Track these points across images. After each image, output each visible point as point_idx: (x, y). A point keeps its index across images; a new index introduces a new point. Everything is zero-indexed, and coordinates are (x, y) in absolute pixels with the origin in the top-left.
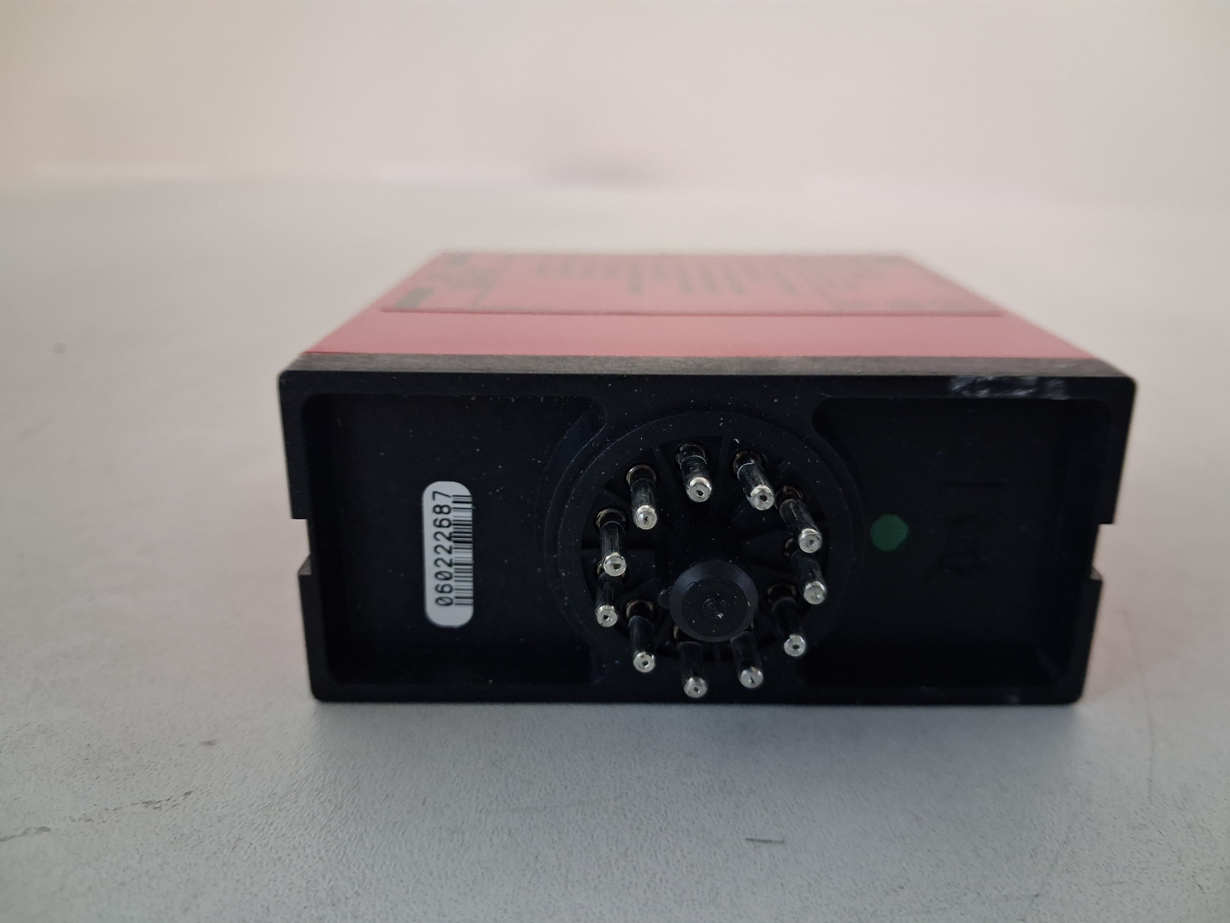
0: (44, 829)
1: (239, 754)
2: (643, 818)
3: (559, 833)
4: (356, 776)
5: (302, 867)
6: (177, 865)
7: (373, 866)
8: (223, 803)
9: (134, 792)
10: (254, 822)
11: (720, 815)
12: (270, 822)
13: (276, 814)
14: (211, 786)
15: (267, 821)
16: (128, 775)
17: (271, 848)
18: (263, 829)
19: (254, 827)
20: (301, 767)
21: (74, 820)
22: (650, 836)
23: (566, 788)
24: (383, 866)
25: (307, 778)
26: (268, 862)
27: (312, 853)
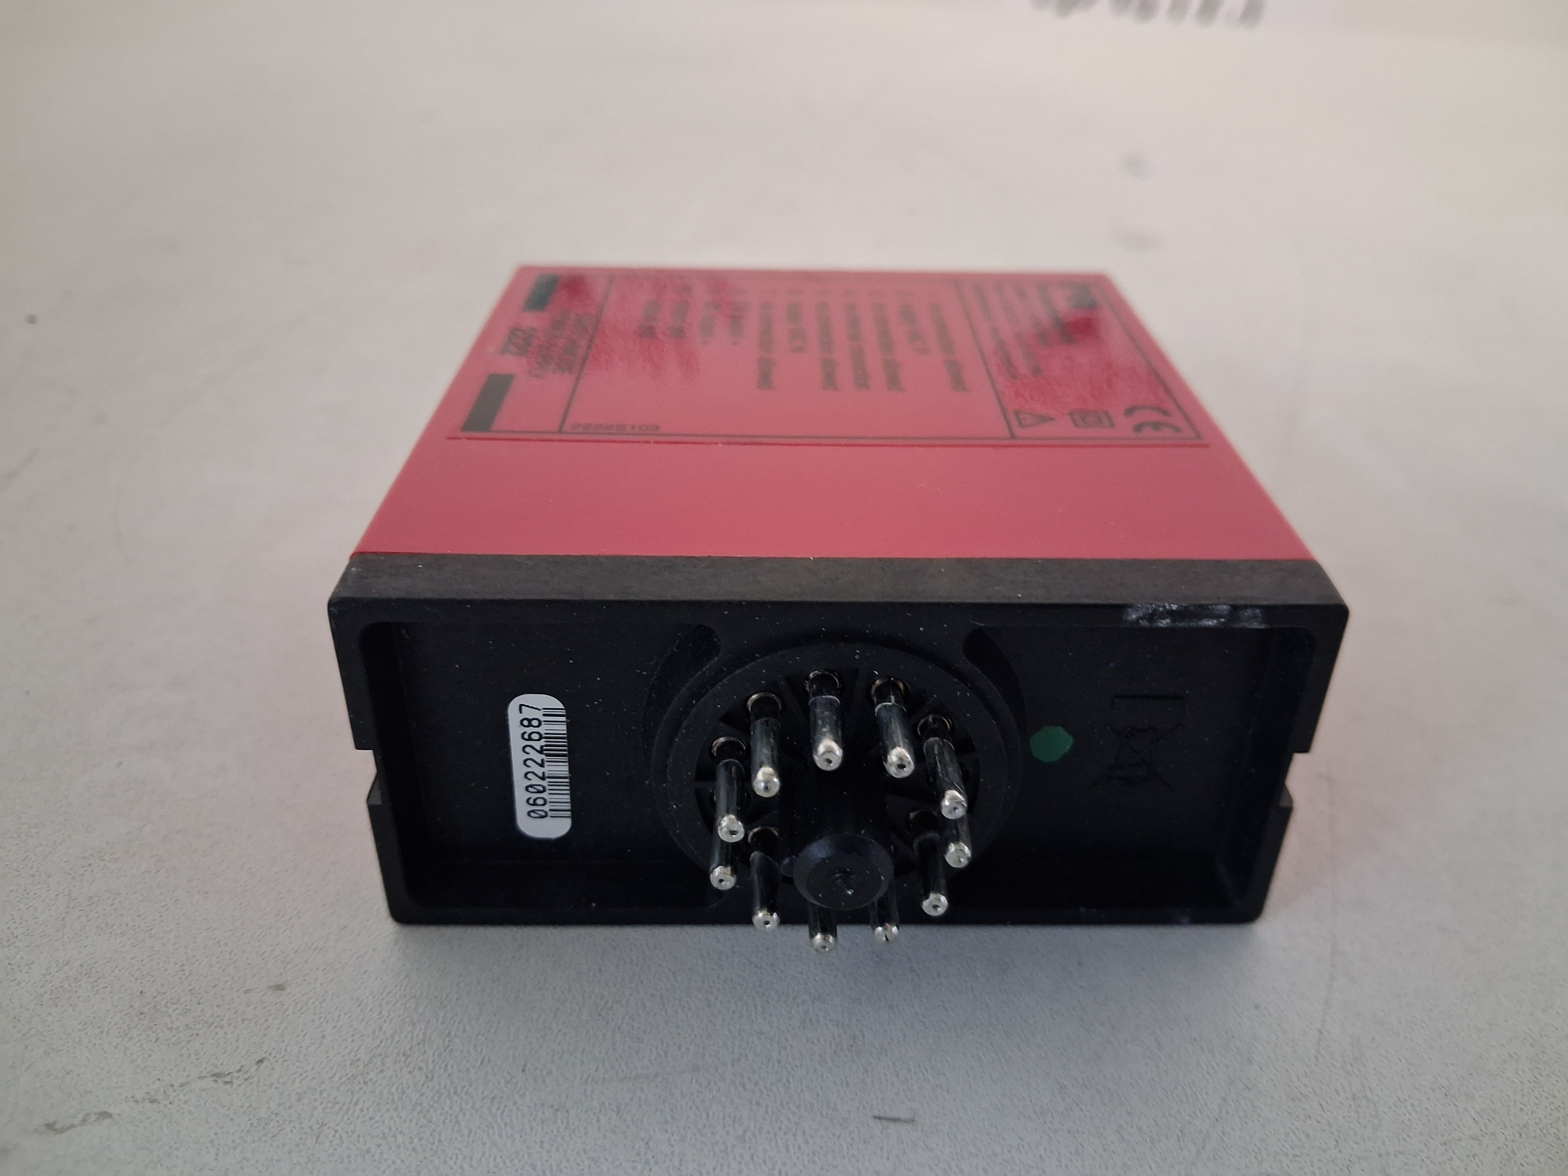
0: (105, 1115)
1: (313, 1003)
2: (763, 1089)
3: (672, 1110)
4: (446, 1032)
5: (394, 1162)
6: (257, 1162)
7: (471, 1158)
8: (301, 1075)
9: (200, 1060)
10: (337, 1100)
11: (847, 1084)
12: (355, 1100)
13: (361, 1089)
14: (285, 1050)
15: (352, 1100)
16: (190, 1036)
17: (359, 1136)
18: (348, 1110)
19: (337, 1107)
20: (385, 1021)
21: (137, 1102)
22: (770, 1113)
23: (679, 1048)
24: (483, 1159)
25: (392, 1037)
26: (357, 1156)
27: (404, 1143)
